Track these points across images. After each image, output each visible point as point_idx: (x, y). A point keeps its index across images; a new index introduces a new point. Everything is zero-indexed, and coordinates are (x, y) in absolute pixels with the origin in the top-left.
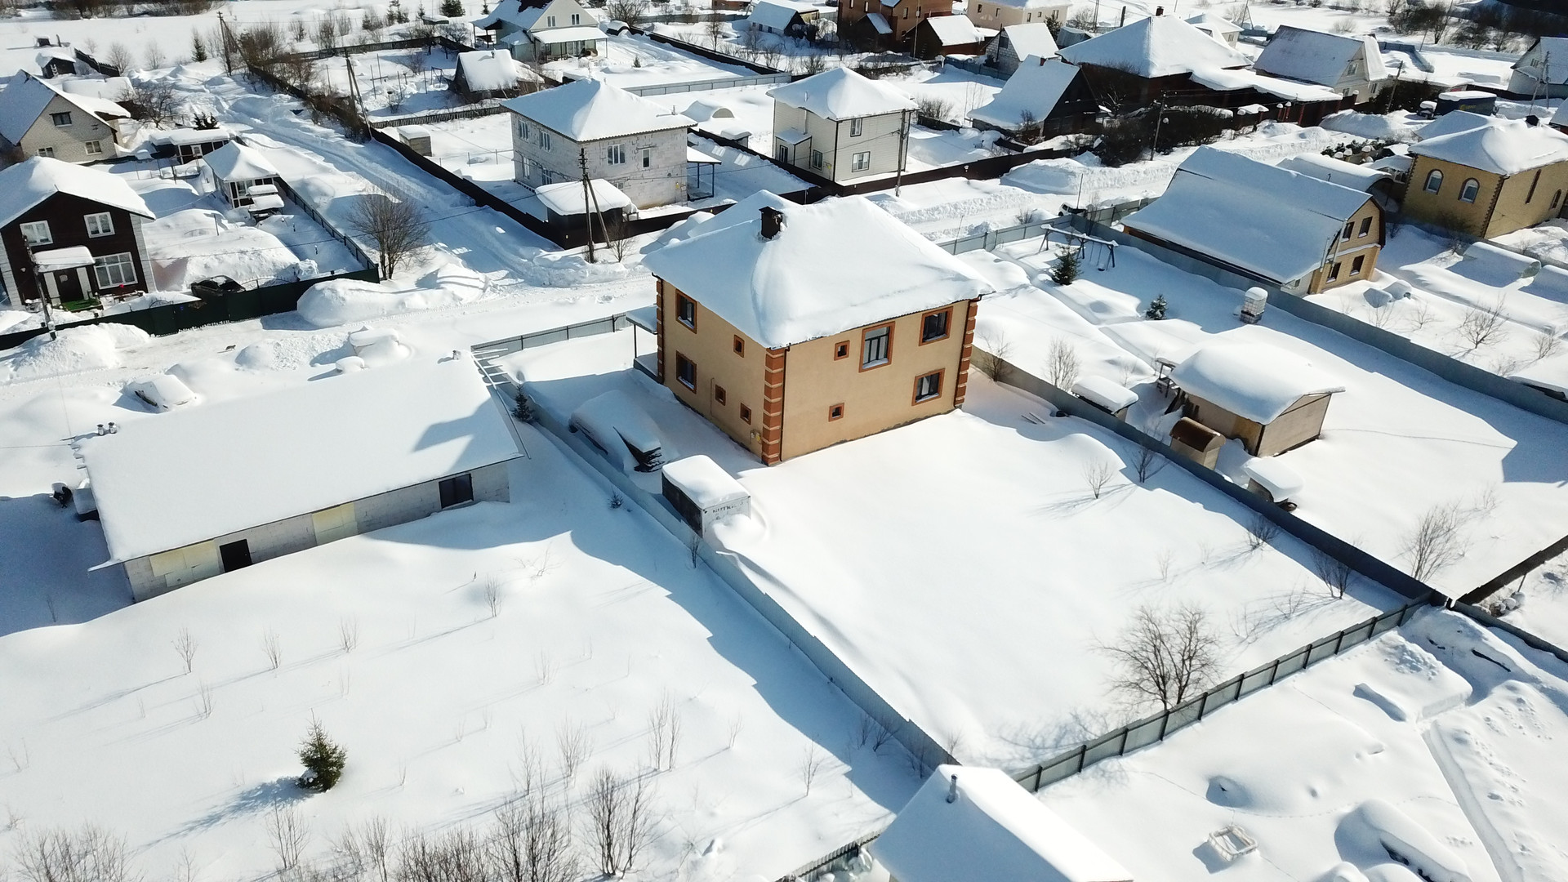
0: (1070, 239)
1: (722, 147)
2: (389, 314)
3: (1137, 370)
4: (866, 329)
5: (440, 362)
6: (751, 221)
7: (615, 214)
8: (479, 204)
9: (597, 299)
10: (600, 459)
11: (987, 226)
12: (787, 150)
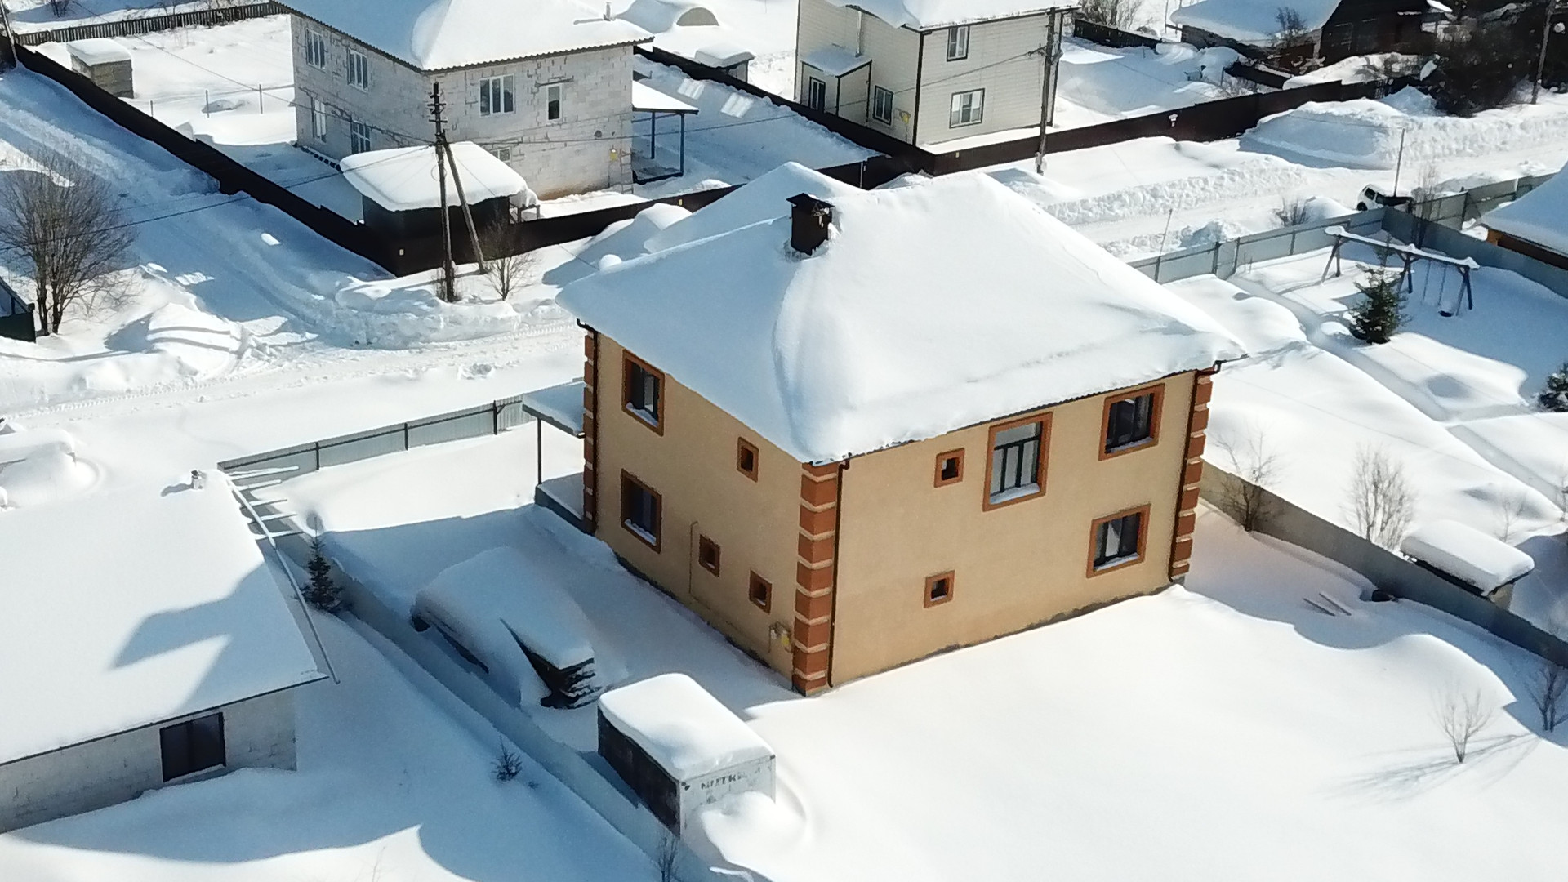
0: (1384, 255)
1: (697, 82)
2: (54, 402)
3: (1527, 510)
4: (996, 425)
5: (165, 492)
6: (771, 221)
7: (496, 207)
8: (228, 188)
9: (461, 371)
10: (474, 680)
11: (1217, 230)
12: (823, 87)
